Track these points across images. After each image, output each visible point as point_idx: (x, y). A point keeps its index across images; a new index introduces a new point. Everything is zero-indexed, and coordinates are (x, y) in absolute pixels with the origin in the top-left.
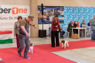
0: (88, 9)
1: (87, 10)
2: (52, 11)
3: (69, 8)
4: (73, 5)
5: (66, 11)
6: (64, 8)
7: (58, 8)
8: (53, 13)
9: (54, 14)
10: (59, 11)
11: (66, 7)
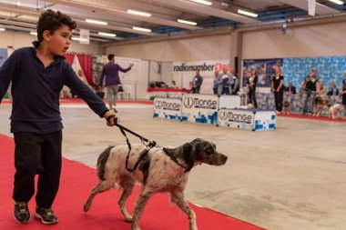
0: (337, 61)
1: (334, 63)
2: (263, 66)
3: (293, 61)
4: (302, 55)
5: (287, 66)
6: (285, 61)
7: (273, 62)
8: (264, 69)
9: (267, 72)
10: (274, 67)
11: (288, 59)
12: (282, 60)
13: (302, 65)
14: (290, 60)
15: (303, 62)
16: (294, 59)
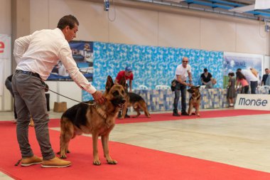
0: (151, 52)
1: (148, 53)
3: (105, 48)
4: (115, 40)
5: (98, 52)
6: (95, 46)
7: (79, 46)
10: (82, 52)
11: (99, 44)
12: (91, 43)
13: (116, 53)
14: (102, 46)
15: (118, 49)
16: (107, 44)
